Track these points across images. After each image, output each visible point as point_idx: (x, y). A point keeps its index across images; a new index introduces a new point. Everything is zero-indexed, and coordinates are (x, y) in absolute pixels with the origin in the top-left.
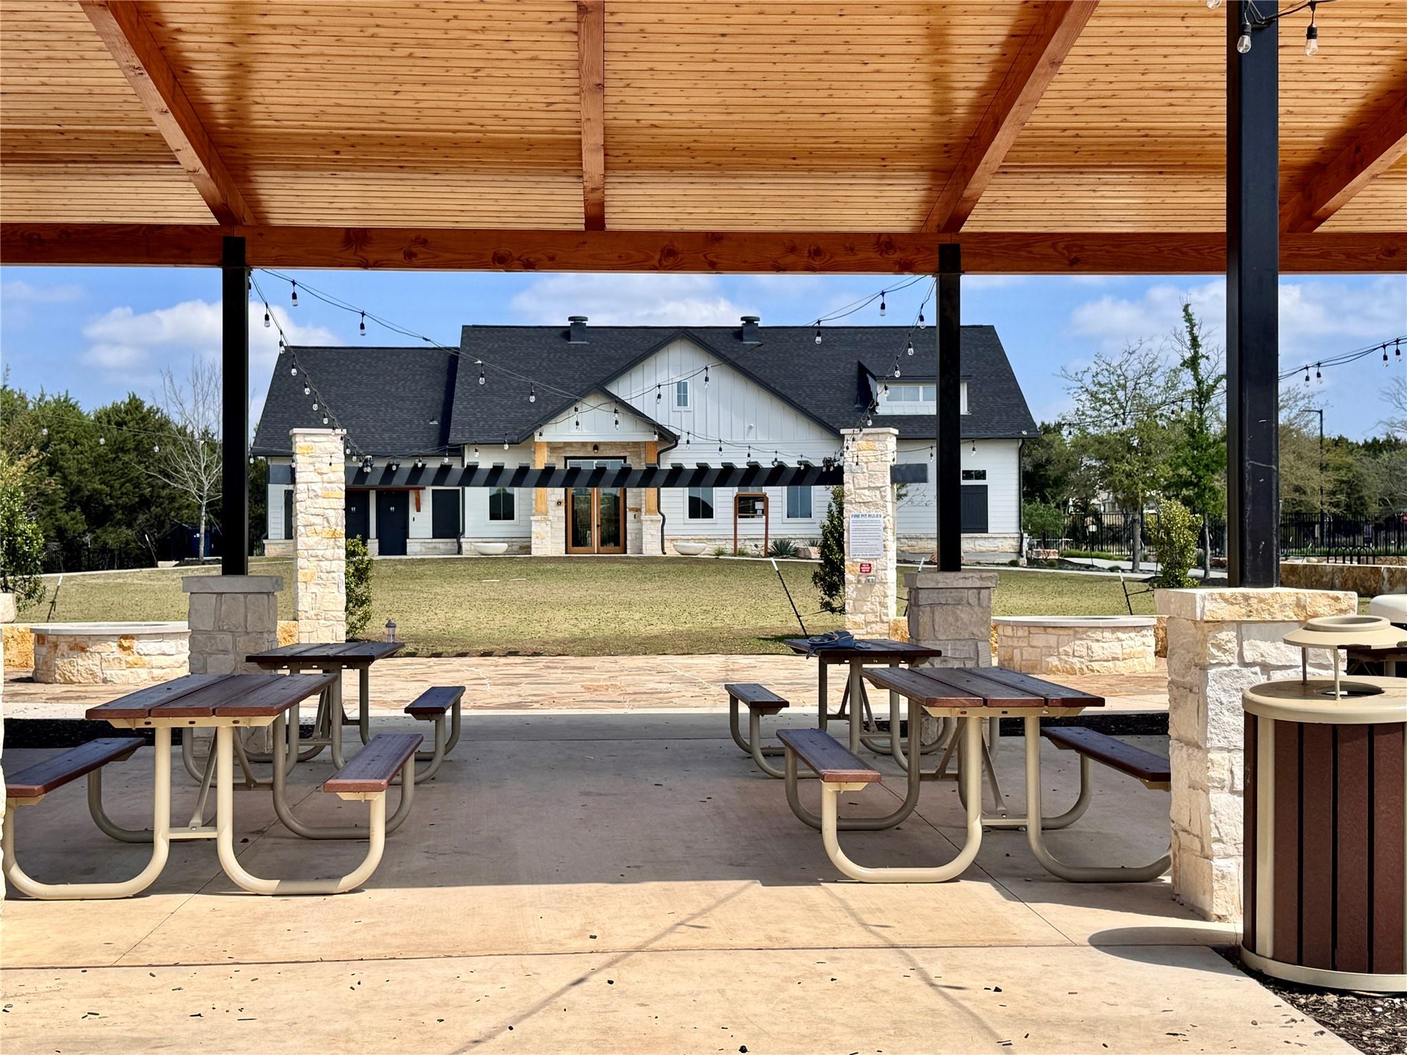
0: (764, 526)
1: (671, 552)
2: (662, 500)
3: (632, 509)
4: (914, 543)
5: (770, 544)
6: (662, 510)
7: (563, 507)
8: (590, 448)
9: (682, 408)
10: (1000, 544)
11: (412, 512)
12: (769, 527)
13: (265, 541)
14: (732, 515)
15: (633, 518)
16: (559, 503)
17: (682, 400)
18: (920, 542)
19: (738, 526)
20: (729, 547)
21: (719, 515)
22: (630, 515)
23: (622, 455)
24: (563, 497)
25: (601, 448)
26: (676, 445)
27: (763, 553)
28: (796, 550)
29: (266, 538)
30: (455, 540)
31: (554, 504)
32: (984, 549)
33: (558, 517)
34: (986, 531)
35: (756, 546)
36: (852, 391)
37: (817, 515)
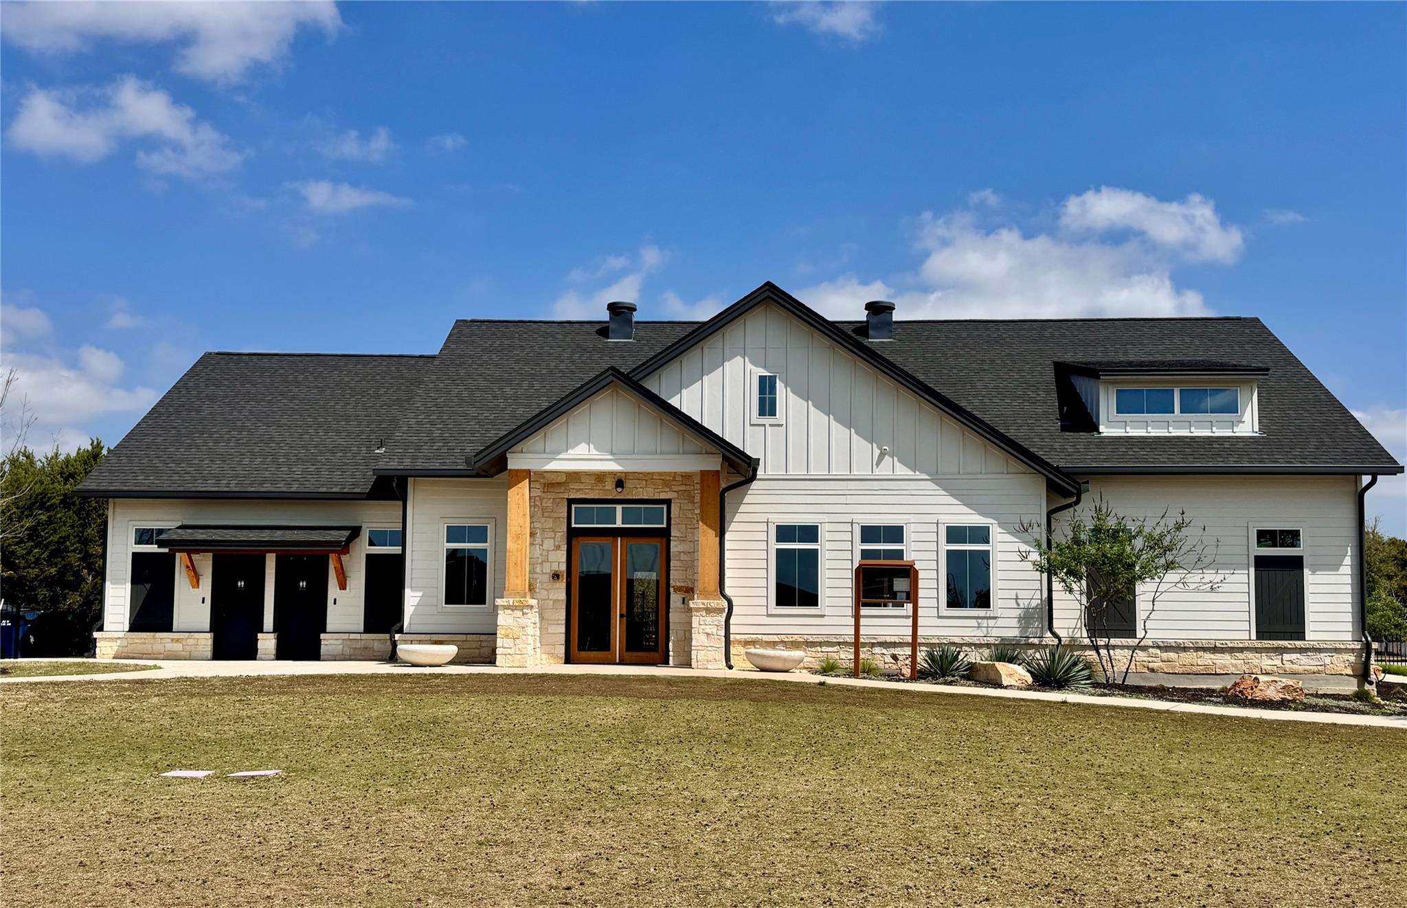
0: (910, 622)
1: (742, 670)
2: (728, 573)
3: (678, 589)
4: (1172, 655)
5: (921, 655)
6: (728, 591)
7: (562, 585)
8: (610, 485)
9: (767, 420)
10: (1328, 660)
11: (333, 591)
12: (920, 622)
13: (96, 635)
14: (849, 602)
15: (679, 604)
16: (556, 576)
17: (767, 407)
18: (1183, 654)
19: (863, 621)
20: (845, 657)
21: (828, 602)
22: (675, 599)
23: (663, 496)
24: (563, 568)
25: (628, 484)
26: (753, 478)
27: (907, 672)
28: (972, 667)
29: (101, 629)
30: (387, 636)
31: (547, 578)
32: (1301, 669)
33: (555, 601)
34: (1301, 636)
35: (895, 657)
36: (1049, 402)
37: (1000, 603)
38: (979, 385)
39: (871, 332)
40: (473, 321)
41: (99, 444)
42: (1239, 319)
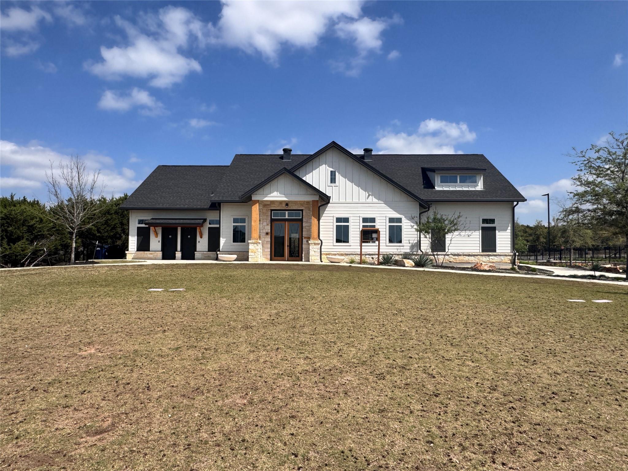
0: (377, 247)
1: (326, 262)
2: (321, 233)
3: (305, 238)
4: (456, 257)
5: (381, 257)
6: (321, 238)
7: (269, 236)
8: (284, 205)
9: (333, 185)
10: (503, 258)
11: (198, 238)
12: (381, 247)
13: (126, 252)
14: (359, 241)
15: (306, 242)
16: (267, 234)
17: (333, 180)
18: (459, 257)
19: (363, 247)
20: (357, 258)
21: (352, 241)
22: (304, 241)
23: (300, 208)
24: (269, 231)
25: (290, 205)
26: (329, 202)
27: (376, 263)
28: (396, 261)
29: (128, 250)
30: (215, 253)
31: (264, 234)
32: (495, 261)
33: (267, 241)
34: (495, 251)
35: (373, 258)
36: (420, 179)
37: (405, 242)
38: (399, 174)
39: (365, 158)
40: (241, 155)
41: (127, 195)
42: (477, 155)
